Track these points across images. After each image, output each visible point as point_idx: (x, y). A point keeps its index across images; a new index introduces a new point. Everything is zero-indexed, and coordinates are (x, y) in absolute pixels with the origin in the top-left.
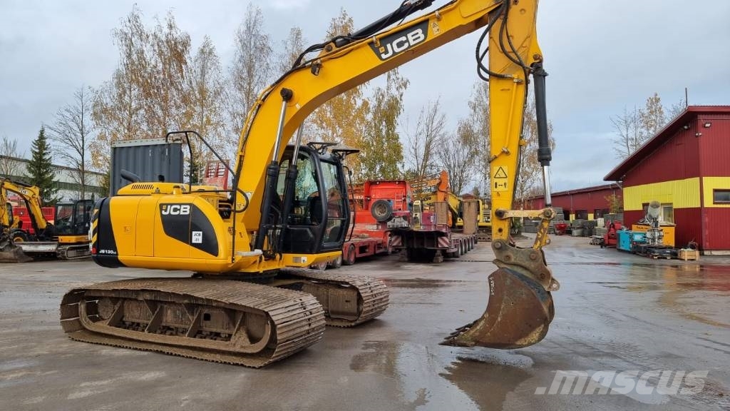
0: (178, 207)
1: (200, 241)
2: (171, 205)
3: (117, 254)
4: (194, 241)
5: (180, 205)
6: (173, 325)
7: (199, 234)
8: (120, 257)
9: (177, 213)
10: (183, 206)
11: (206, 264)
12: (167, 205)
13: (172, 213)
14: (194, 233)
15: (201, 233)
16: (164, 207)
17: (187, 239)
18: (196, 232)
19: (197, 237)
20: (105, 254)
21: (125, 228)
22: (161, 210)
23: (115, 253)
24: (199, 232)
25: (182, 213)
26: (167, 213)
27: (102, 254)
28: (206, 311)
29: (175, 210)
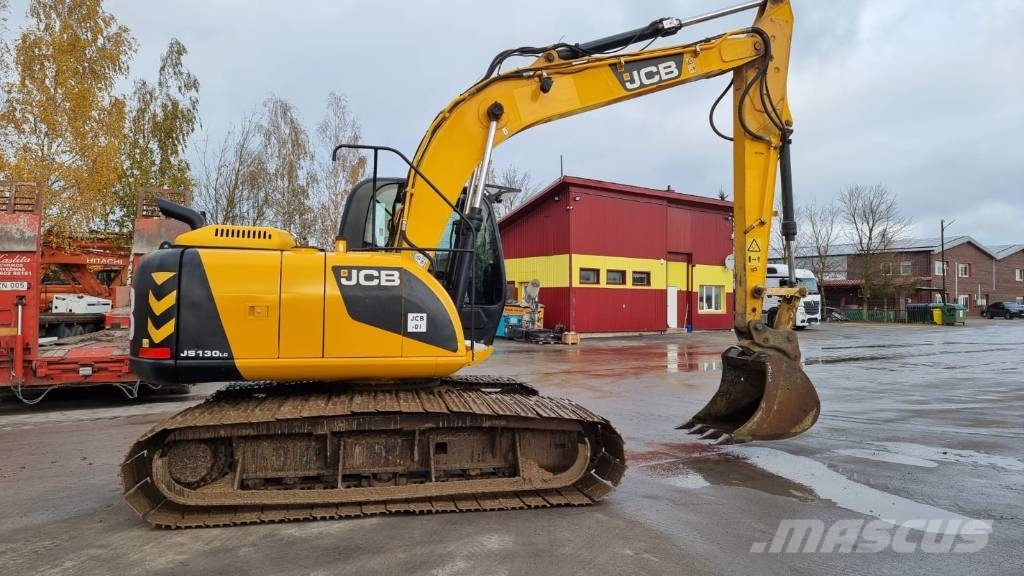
0: (375, 273)
1: (424, 329)
2: (359, 269)
3: (231, 357)
4: (410, 329)
5: (379, 269)
6: (367, 471)
7: (422, 318)
8: (238, 363)
9: (375, 282)
10: (383, 273)
11: (436, 365)
12: (350, 269)
13: (363, 282)
14: (410, 316)
15: (425, 315)
16: (344, 273)
17: (398, 326)
18: (415, 315)
19: (417, 323)
20: (197, 357)
21: (252, 307)
22: (338, 278)
23: (226, 355)
24: (420, 315)
25: (383, 283)
26: (353, 282)
27: (187, 358)
28: (439, 439)
29: (368, 278)
